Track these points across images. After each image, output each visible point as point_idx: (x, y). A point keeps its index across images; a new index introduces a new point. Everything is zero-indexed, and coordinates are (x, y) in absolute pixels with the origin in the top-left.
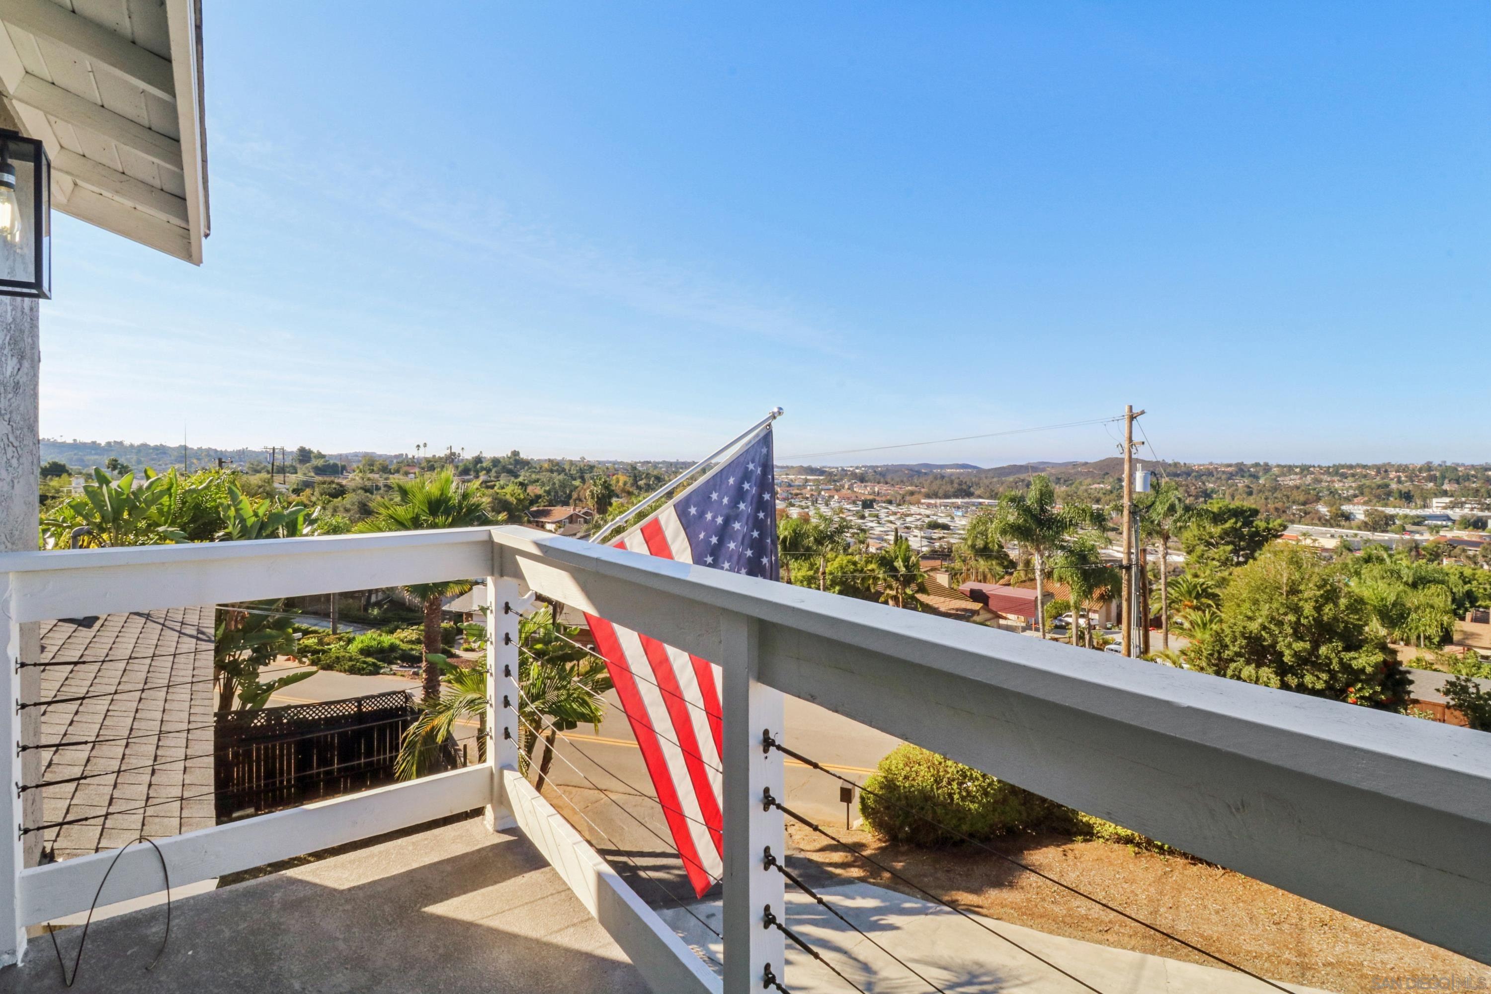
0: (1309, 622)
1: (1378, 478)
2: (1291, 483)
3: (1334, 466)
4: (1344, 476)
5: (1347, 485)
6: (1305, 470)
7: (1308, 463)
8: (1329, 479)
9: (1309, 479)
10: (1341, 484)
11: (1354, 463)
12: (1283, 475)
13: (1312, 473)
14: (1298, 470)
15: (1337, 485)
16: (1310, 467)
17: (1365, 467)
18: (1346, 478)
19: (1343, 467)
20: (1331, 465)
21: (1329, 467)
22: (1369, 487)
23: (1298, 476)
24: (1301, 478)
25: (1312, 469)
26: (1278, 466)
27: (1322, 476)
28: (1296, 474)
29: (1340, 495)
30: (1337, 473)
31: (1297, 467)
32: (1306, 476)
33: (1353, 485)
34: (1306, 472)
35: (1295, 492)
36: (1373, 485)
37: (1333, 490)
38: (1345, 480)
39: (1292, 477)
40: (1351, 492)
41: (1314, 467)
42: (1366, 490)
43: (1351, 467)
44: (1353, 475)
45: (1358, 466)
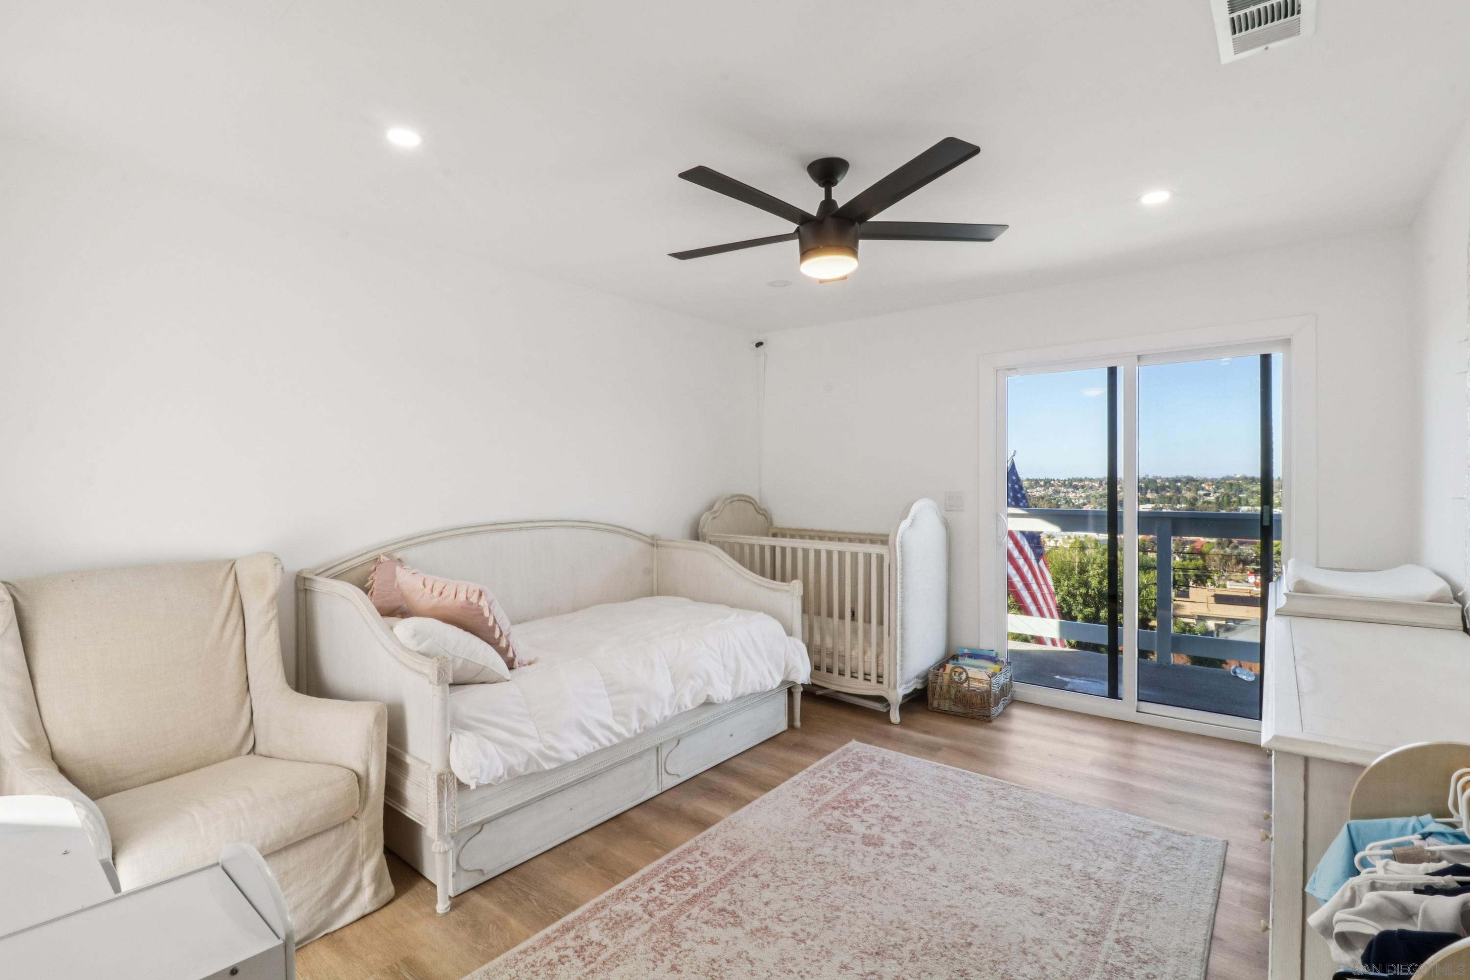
0: (1095, 593)
1: (1101, 489)
2: (1037, 494)
3: (1069, 479)
4: (1076, 488)
5: (1078, 495)
6: (1048, 483)
7: (1050, 477)
8: (1065, 490)
9: (1050, 490)
10: (1074, 494)
11: (1083, 477)
12: (1032, 487)
13: (1053, 486)
14: (1042, 483)
15: (1072, 495)
16: (1051, 480)
17: (1091, 480)
18: (1078, 489)
19: (1075, 480)
20: (1067, 479)
21: (1065, 480)
22: (1094, 496)
23: (1043, 488)
24: (1045, 490)
25: (1052, 482)
26: (1028, 480)
27: (1060, 488)
28: (1041, 486)
29: (1073, 504)
30: (1071, 486)
31: (1041, 480)
32: (1048, 489)
33: (1083, 495)
34: (1048, 485)
35: (1041, 502)
36: (1097, 495)
37: (1068, 499)
38: (1077, 491)
39: (1038, 489)
40: (1081, 501)
41: (1054, 480)
42: (1092, 499)
43: (1081, 480)
44: (1083, 487)
45: (1086, 479)
